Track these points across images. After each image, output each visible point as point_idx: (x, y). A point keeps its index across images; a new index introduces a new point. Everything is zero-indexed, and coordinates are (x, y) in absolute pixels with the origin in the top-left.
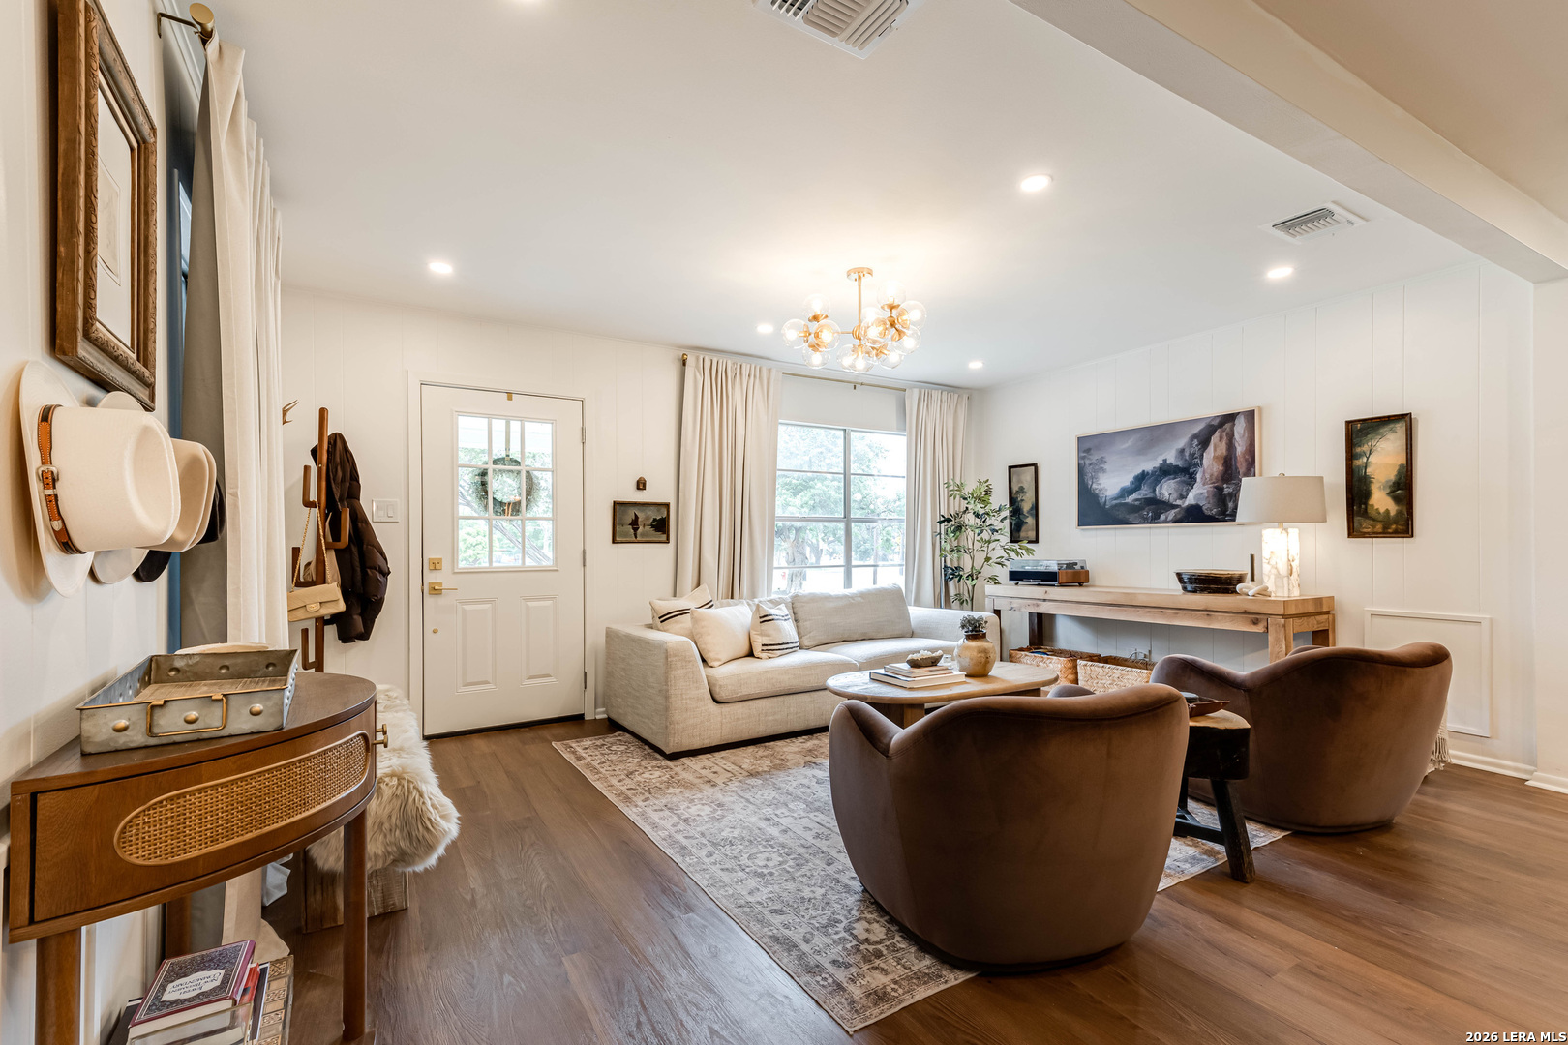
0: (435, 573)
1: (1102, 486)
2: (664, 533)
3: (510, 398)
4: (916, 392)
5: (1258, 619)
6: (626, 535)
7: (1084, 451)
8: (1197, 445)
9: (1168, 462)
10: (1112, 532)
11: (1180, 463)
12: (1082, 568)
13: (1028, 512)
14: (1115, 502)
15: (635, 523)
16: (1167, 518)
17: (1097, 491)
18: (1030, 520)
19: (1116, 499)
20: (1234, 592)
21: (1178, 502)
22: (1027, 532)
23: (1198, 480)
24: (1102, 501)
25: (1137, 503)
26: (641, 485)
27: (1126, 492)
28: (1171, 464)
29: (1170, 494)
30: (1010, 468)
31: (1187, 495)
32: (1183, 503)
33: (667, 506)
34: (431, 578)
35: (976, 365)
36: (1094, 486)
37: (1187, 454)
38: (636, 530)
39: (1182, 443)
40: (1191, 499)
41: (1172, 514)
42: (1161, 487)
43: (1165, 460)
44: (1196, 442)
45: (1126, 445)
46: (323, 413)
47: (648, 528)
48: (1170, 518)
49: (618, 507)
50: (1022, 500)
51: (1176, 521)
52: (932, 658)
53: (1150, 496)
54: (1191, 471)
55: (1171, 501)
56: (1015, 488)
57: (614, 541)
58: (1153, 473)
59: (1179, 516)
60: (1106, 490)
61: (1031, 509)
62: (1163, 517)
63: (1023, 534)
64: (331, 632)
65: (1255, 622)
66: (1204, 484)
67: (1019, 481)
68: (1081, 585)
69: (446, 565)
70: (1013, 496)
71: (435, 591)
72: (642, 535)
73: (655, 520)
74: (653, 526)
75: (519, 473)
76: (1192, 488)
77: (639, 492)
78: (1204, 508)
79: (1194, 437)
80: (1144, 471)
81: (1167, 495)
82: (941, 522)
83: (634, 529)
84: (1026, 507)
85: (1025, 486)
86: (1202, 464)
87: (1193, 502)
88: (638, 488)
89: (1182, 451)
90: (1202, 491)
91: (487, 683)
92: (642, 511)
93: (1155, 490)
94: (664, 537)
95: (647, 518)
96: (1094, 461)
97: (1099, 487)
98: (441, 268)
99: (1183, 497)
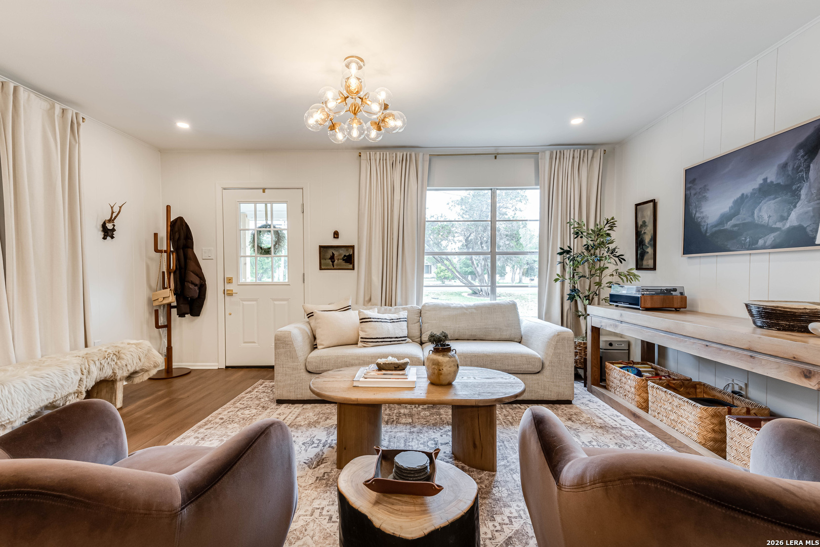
0: (229, 285)
1: (704, 214)
2: (351, 264)
3: (264, 192)
4: (548, 154)
5: (810, 372)
6: (328, 265)
7: (690, 182)
8: (803, 156)
9: (769, 181)
10: (714, 259)
11: (781, 181)
12: (682, 294)
13: (648, 243)
14: (715, 229)
15: (332, 258)
16: (765, 242)
17: (699, 220)
18: (650, 250)
19: (716, 226)
20: (806, 330)
21: (779, 225)
22: (648, 262)
23: (803, 197)
24: (703, 229)
25: (736, 229)
26: (336, 235)
27: (726, 218)
28: (772, 182)
29: (769, 217)
30: (637, 205)
31: (789, 215)
32: (784, 225)
33: (353, 247)
34: (228, 287)
35: (577, 121)
36: (698, 215)
37: (790, 168)
38: (333, 262)
39: (784, 157)
40: (794, 219)
41: (770, 238)
42: (760, 210)
43: (765, 180)
44: (802, 152)
45: (727, 170)
46: (168, 208)
47: (341, 261)
48: (769, 243)
49: (323, 249)
50: (645, 233)
51: (774, 246)
52: (397, 364)
53: (749, 220)
54: (794, 187)
55: (770, 224)
56: (640, 223)
57: (321, 269)
58: (753, 194)
59: (778, 241)
60: (708, 218)
61: (651, 240)
62: (761, 242)
63: (645, 263)
64: (174, 312)
65: (807, 375)
66: (809, 201)
67: (643, 216)
68: (677, 310)
69: (234, 280)
70: (639, 230)
71: (230, 294)
72: (337, 265)
73: (345, 256)
74: (343, 260)
75: (270, 231)
76: (795, 207)
77: (335, 240)
78: (808, 229)
79: (801, 146)
80: (743, 195)
81: (766, 217)
82: (560, 254)
83: (332, 261)
84: (647, 238)
85: (647, 220)
86: (807, 178)
87: (796, 224)
88: (334, 237)
89: (785, 166)
90: (806, 209)
91: (254, 343)
92: (337, 251)
93: (753, 213)
94: (351, 266)
95: (340, 255)
96: (698, 190)
97: (701, 215)
98: (183, 125)
99: (784, 219)
